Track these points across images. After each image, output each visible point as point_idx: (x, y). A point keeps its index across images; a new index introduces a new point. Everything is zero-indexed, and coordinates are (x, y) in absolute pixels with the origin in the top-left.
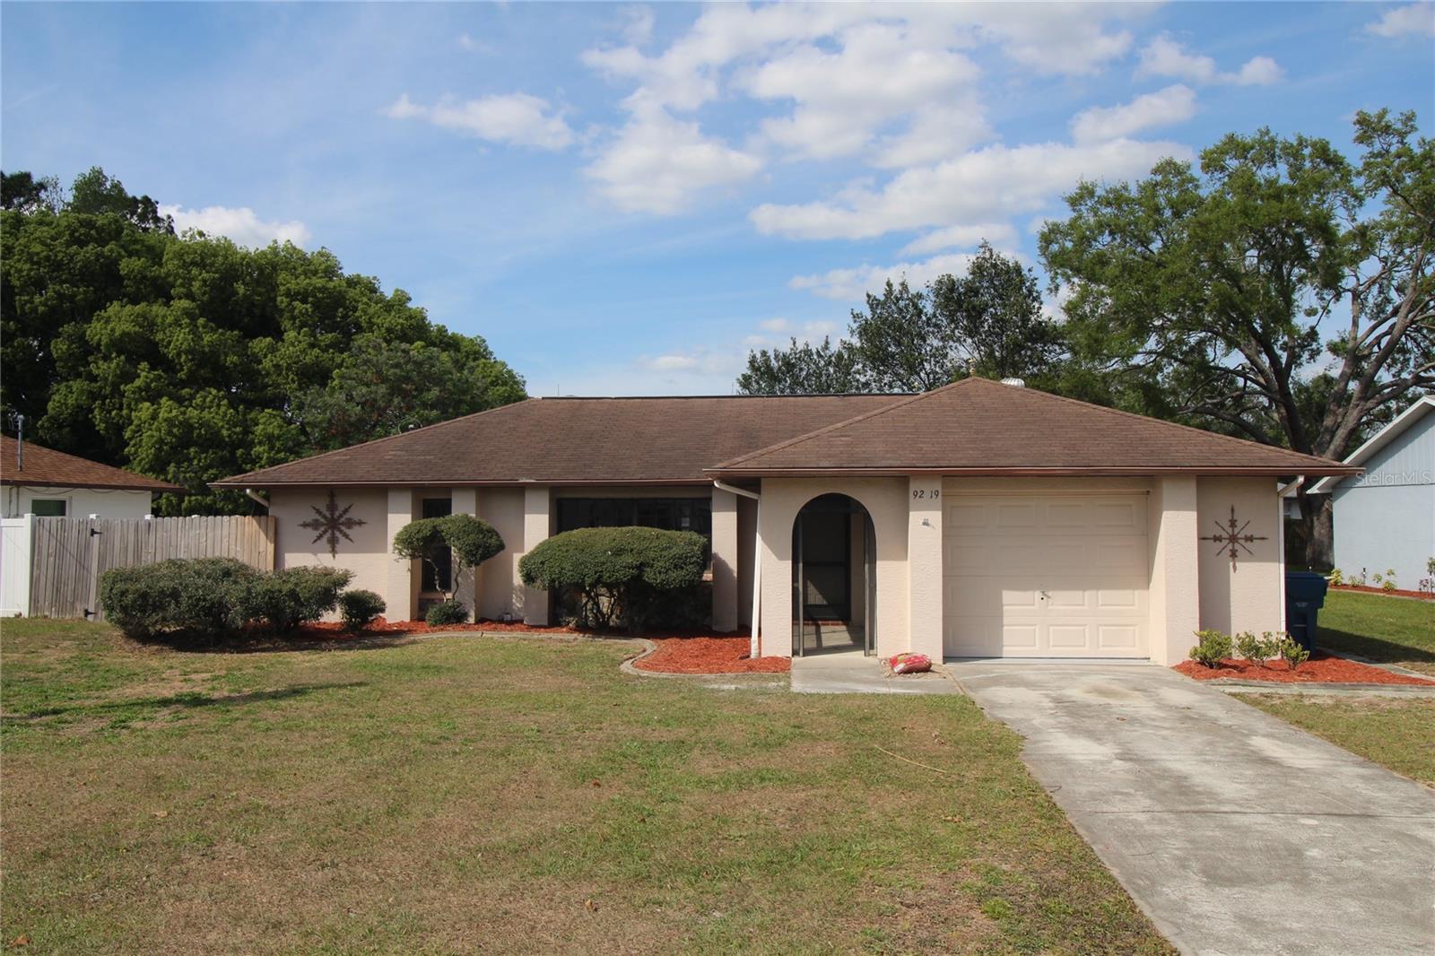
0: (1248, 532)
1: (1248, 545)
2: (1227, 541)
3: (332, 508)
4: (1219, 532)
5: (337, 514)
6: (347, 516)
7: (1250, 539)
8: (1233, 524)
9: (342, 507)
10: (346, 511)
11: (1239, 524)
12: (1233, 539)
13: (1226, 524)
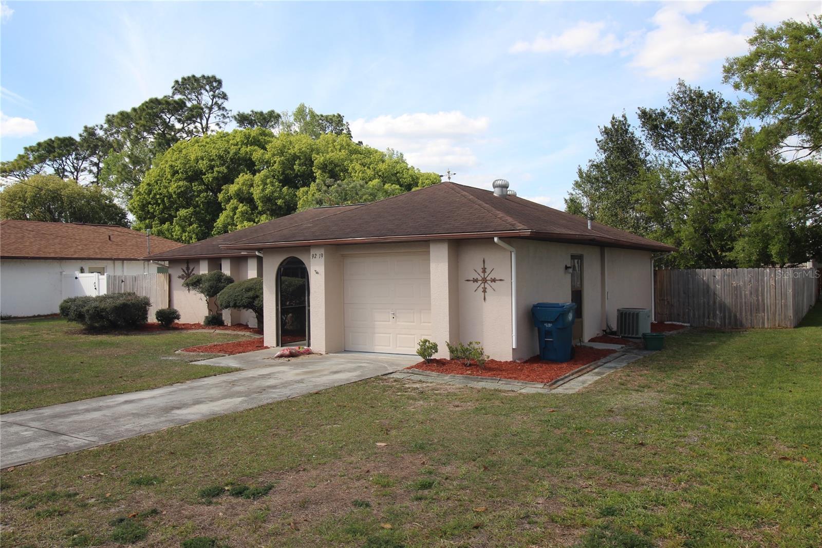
0: (492, 276)
1: (493, 284)
2: (481, 282)
3: (188, 268)
4: (476, 276)
5: (190, 271)
6: (193, 273)
7: (494, 280)
8: (484, 271)
9: (191, 268)
10: (193, 270)
11: (488, 271)
12: (484, 280)
13: (480, 271)
